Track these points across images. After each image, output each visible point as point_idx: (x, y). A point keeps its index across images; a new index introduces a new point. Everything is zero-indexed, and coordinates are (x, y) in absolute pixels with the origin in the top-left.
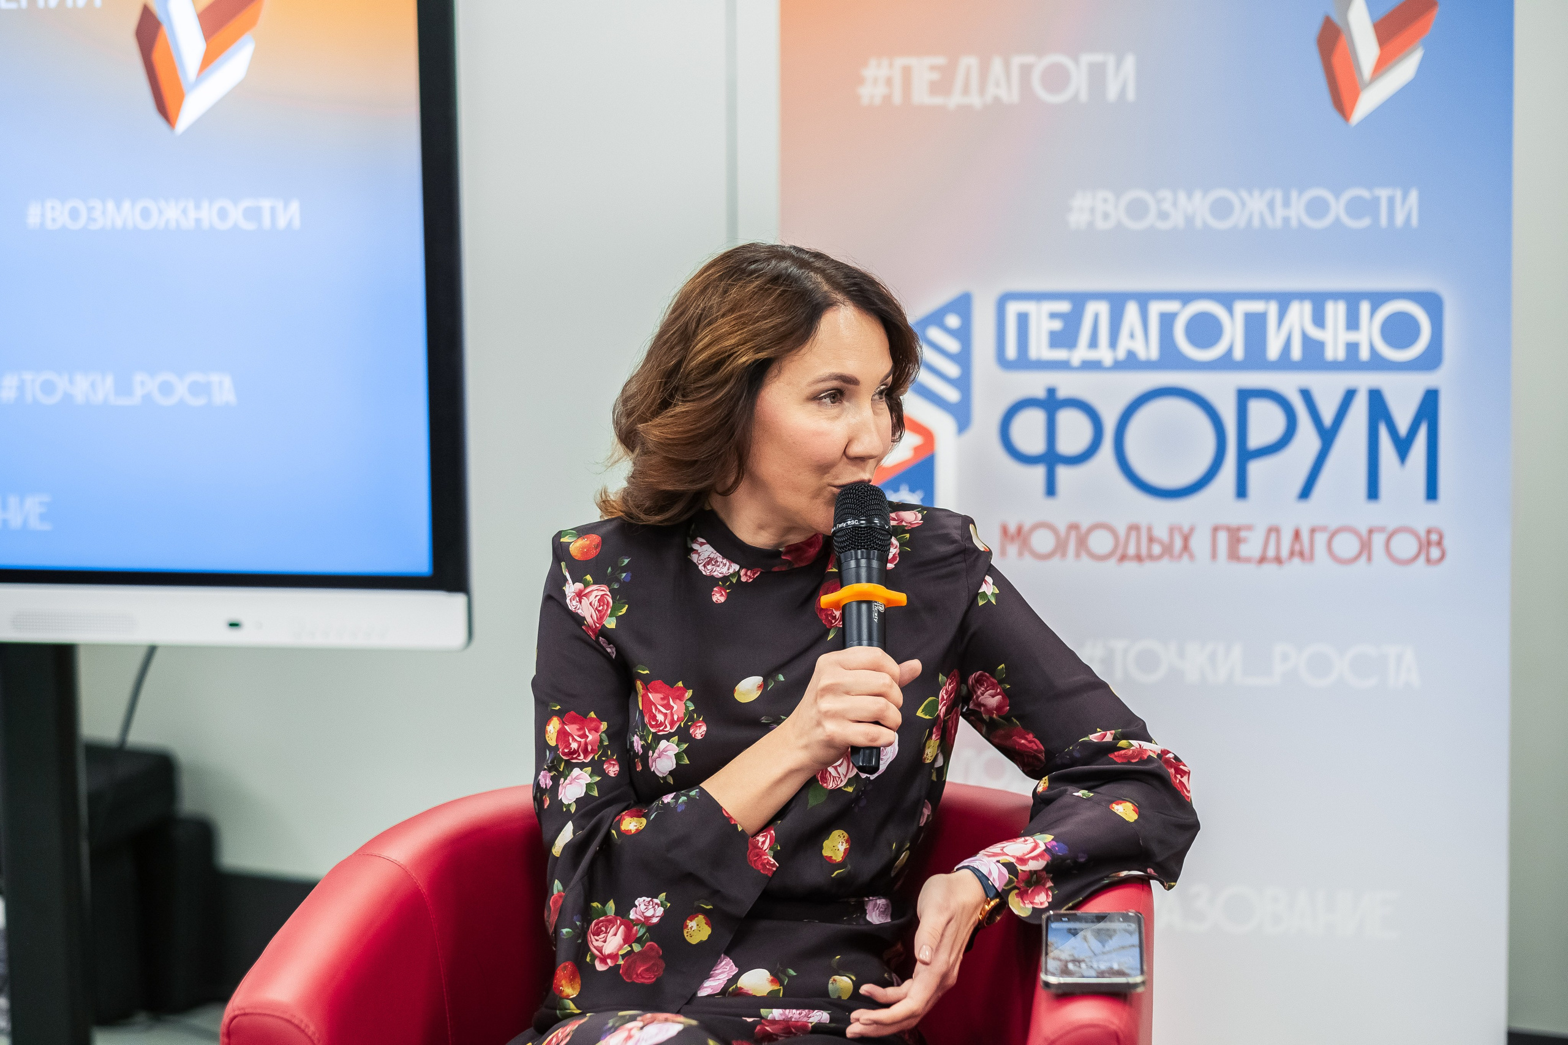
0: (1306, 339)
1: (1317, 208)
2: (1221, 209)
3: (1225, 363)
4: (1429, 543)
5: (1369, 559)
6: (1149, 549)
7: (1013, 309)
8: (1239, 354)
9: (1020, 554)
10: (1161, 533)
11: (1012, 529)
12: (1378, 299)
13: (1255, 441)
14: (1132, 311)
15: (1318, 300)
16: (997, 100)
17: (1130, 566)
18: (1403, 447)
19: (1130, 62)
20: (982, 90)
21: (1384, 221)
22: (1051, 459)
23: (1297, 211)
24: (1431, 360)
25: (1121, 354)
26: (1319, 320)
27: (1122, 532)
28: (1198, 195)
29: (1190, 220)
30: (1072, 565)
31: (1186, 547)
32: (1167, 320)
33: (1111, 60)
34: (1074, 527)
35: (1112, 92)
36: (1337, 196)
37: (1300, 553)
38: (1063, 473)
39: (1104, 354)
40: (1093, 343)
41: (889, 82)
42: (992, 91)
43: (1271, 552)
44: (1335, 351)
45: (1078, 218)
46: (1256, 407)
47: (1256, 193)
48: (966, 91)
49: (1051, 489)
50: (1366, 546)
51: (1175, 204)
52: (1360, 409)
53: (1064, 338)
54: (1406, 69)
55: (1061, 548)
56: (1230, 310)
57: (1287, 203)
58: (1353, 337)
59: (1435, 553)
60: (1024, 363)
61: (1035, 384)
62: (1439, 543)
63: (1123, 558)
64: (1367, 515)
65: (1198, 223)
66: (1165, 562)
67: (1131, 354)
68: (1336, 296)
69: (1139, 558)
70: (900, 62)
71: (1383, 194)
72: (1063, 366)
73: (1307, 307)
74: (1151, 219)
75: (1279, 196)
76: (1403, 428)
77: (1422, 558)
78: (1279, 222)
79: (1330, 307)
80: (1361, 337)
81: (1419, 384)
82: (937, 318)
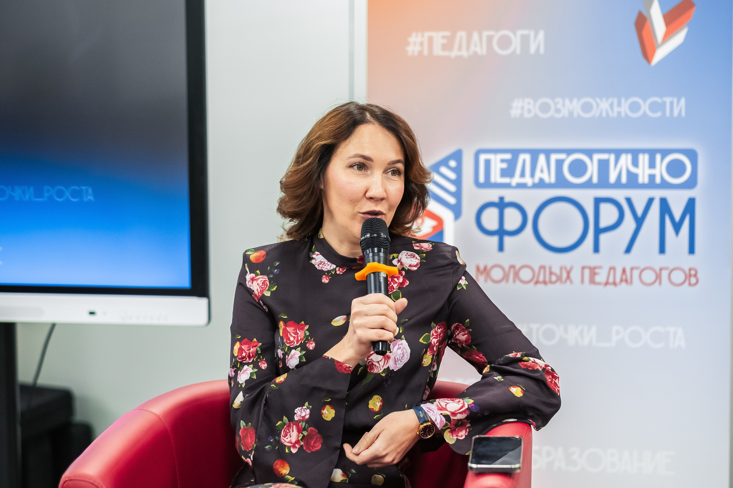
0: (629, 172)
1: (634, 107)
2: (587, 107)
3: (588, 185)
4: (690, 276)
5: (660, 283)
6: (550, 278)
7: (483, 157)
8: (595, 180)
9: (486, 280)
10: (556, 270)
11: (482, 268)
12: (665, 153)
13: (603, 224)
14: (542, 159)
15: (635, 153)
16: (475, 53)
17: (541, 286)
18: (677, 227)
19: (541, 35)
20: (468, 48)
21: (668, 113)
22: (501, 232)
23: (624, 108)
24: (691, 183)
25: (536, 180)
26: (635, 163)
27: (536, 269)
28: (575, 101)
29: (571, 113)
30: (511, 286)
31: (568, 277)
32: (560, 163)
33: (532, 33)
34: (512, 267)
35: (533, 49)
36: (645, 101)
37: (626, 280)
38: (507, 240)
39: (528, 180)
40: (523, 175)
41: (422, 44)
42: (473, 48)
43: (611, 280)
44: (644, 179)
45: (515, 112)
46: (604, 207)
47: (604, 100)
48: (460, 49)
49: (501, 248)
50: (658, 277)
51: (564, 105)
52: (655, 209)
53: (508, 172)
54: (679, 38)
55: (506, 277)
56: (591, 158)
57: (619, 105)
58: (652, 171)
59: (693, 280)
60: (488, 184)
61: (493, 195)
62: (695, 275)
63: (537, 282)
64: (659, 261)
65: (575, 115)
66: (558, 284)
67: (541, 180)
68: (644, 151)
69: (545, 282)
70: (427, 34)
71: (668, 100)
72: (507, 186)
73: (630, 157)
74: (552, 113)
75: (615, 101)
76: (677, 217)
77: (687, 283)
78: (615, 114)
79: (641, 157)
80: (656, 172)
81: (685, 195)
82: (444, 162)
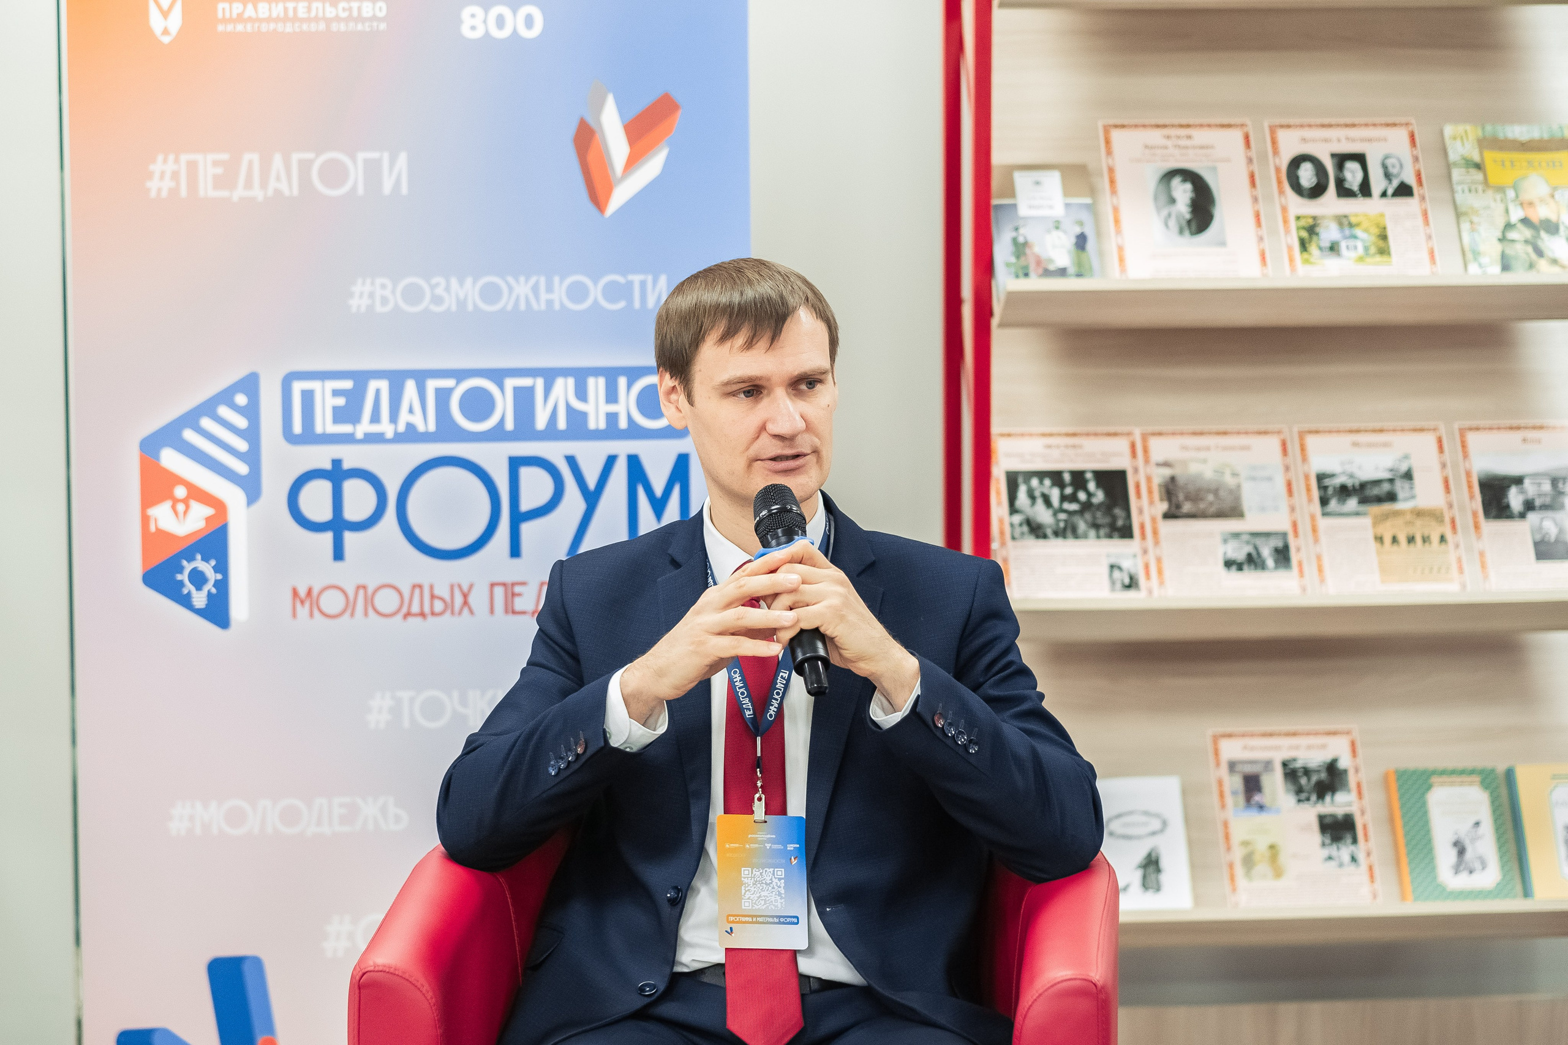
0: (570, 410)
1: (577, 292)
2: (491, 294)
3: (498, 434)
6: (432, 606)
7: (298, 387)
8: (509, 425)
9: (311, 615)
10: (442, 591)
11: (302, 593)
12: (631, 374)
13: (525, 506)
14: (410, 388)
15: (581, 376)
16: (277, 192)
17: (414, 622)
18: (659, 505)
19: (402, 159)
20: (264, 185)
21: (637, 304)
22: (338, 526)
23: (559, 295)
25: (401, 428)
26: (581, 393)
27: (406, 591)
29: (462, 304)
30: (360, 622)
31: (466, 603)
32: (443, 396)
33: (386, 156)
34: (362, 587)
35: (387, 187)
36: (595, 282)
38: (349, 537)
39: (386, 428)
40: (375, 418)
41: (175, 175)
42: (273, 184)
44: (596, 421)
45: (358, 303)
46: (527, 474)
47: (522, 279)
48: (248, 185)
49: (338, 554)
51: (447, 289)
52: (620, 474)
53: (348, 413)
54: (653, 166)
55: (349, 607)
56: (501, 387)
58: (612, 408)
60: (309, 437)
61: (321, 457)
63: (408, 614)
65: (470, 307)
66: (447, 617)
67: (410, 427)
68: (596, 372)
69: (422, 614)
70: (184, 158)
71: (636, 278)
72: (348, 439)
73: (571, 381)
74: (426, 303)
75: (543, 280)
76: (659, 490)
78: (543, 306)
79: (591, 381)
80: (620, 408)
81: (672, 449)
82: (225, 397)
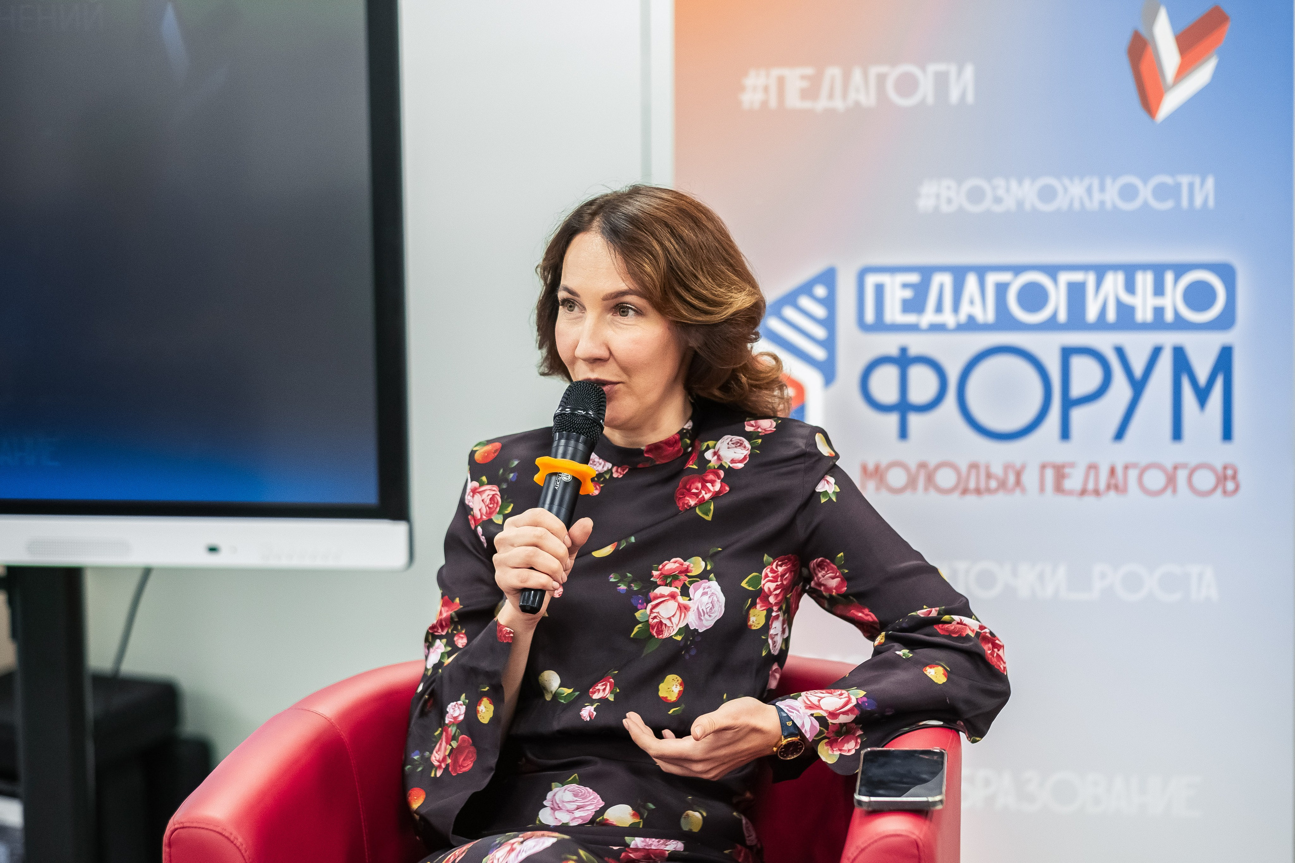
0: (1120, 304)
1: (1128, 193)
2: (1047, 194)
3: (1051, 325)
4: (1225, 478)
5: (1175, 491)
6: (987, 483)
7: (871, 280)
8: (1062, 317)
9: (878, 489)
10: (997, 470)
11: (871, 466)
12: (1180, 270)
13: (1077, 390)
14: (971, 282)
15: (1130, 271)
16: (857, 104)
17: (971, 499)
18: (1202, 395)
19: (969, 71)
20: (845, 95)
21: (1185, 203)
22: (903, 407)
23: (1111, 195)
24: (1226, 321)
25: (963, 317)
26: (1130, 287)
27: (964, 468)
28: (1027, 183)
29: (1020, 204)
30: (921, 498)
31: (1018, 482)
32: (1002, 289)
33: (953, 69)
34: (923, 465)
35: (954, 96)
36: (1145, 182)
37: (1116, 486)
38: (914, 419)
39: (948, 318)
40: (939, 309)
41: (766, 89)
42: (852, 96)
43: (1091, 486)
44: (1144, 314)
45: (925, 203)
46: (1079, 363)
47: (1077, 180)
48: (831, 96)
49: (903, 433)
50: (1171, 480)
51: (1008, 190)
52: (1165, 364)
53: (914, 305)
54: (1203, 75)
55: (912, 483)
56: (1055, 279)
57: (1102, 189)
58: (1159, 302)
59: (1230, 486)
60: (880, 326)
61: (889, 344)
62: (1234, 477)
63: (965, 491)
64: (1173, 453)
65: (1028, 206)
66: (1000, 496)
67: (971, 318)
68: (1144, 267)
69: (978, 491)
70: (776, 72)
71: (1185, 180)
72: (913, 328)
73: (1120, 277)
74: (987, 204)
75: (1096, 183)
76: (1202, 378)
77: (1219, 491)
78: (1096, 205)
79: (1140, 277)
80: (1166, 302)
81: (1215, 341)
82: (806, 289)
